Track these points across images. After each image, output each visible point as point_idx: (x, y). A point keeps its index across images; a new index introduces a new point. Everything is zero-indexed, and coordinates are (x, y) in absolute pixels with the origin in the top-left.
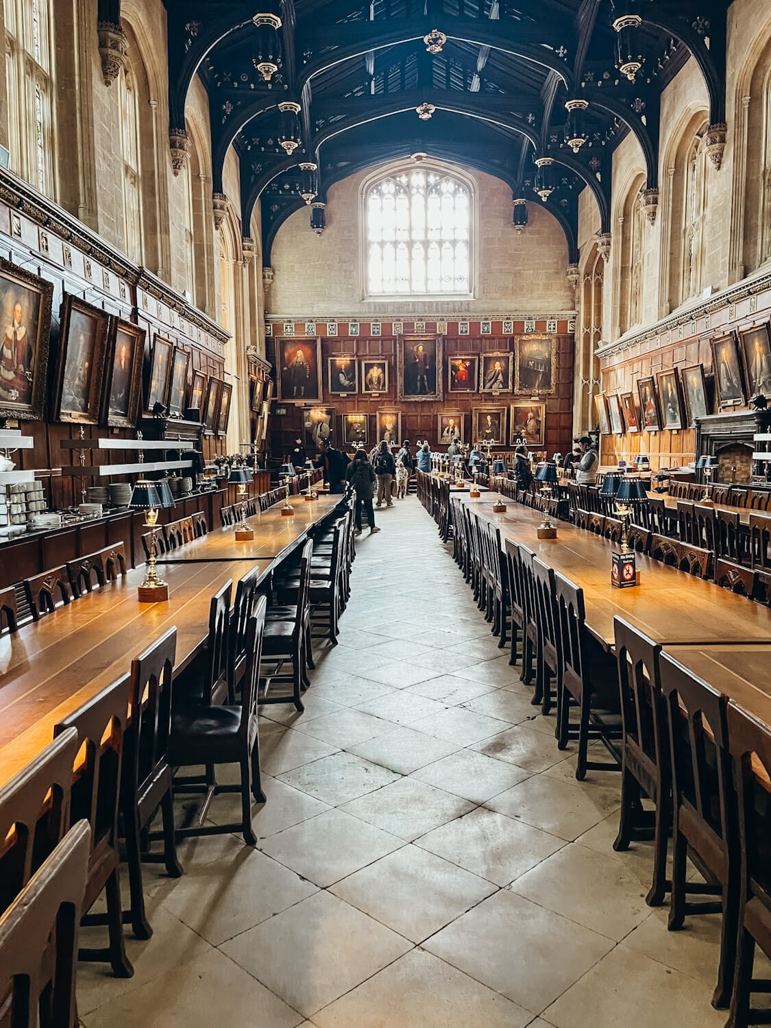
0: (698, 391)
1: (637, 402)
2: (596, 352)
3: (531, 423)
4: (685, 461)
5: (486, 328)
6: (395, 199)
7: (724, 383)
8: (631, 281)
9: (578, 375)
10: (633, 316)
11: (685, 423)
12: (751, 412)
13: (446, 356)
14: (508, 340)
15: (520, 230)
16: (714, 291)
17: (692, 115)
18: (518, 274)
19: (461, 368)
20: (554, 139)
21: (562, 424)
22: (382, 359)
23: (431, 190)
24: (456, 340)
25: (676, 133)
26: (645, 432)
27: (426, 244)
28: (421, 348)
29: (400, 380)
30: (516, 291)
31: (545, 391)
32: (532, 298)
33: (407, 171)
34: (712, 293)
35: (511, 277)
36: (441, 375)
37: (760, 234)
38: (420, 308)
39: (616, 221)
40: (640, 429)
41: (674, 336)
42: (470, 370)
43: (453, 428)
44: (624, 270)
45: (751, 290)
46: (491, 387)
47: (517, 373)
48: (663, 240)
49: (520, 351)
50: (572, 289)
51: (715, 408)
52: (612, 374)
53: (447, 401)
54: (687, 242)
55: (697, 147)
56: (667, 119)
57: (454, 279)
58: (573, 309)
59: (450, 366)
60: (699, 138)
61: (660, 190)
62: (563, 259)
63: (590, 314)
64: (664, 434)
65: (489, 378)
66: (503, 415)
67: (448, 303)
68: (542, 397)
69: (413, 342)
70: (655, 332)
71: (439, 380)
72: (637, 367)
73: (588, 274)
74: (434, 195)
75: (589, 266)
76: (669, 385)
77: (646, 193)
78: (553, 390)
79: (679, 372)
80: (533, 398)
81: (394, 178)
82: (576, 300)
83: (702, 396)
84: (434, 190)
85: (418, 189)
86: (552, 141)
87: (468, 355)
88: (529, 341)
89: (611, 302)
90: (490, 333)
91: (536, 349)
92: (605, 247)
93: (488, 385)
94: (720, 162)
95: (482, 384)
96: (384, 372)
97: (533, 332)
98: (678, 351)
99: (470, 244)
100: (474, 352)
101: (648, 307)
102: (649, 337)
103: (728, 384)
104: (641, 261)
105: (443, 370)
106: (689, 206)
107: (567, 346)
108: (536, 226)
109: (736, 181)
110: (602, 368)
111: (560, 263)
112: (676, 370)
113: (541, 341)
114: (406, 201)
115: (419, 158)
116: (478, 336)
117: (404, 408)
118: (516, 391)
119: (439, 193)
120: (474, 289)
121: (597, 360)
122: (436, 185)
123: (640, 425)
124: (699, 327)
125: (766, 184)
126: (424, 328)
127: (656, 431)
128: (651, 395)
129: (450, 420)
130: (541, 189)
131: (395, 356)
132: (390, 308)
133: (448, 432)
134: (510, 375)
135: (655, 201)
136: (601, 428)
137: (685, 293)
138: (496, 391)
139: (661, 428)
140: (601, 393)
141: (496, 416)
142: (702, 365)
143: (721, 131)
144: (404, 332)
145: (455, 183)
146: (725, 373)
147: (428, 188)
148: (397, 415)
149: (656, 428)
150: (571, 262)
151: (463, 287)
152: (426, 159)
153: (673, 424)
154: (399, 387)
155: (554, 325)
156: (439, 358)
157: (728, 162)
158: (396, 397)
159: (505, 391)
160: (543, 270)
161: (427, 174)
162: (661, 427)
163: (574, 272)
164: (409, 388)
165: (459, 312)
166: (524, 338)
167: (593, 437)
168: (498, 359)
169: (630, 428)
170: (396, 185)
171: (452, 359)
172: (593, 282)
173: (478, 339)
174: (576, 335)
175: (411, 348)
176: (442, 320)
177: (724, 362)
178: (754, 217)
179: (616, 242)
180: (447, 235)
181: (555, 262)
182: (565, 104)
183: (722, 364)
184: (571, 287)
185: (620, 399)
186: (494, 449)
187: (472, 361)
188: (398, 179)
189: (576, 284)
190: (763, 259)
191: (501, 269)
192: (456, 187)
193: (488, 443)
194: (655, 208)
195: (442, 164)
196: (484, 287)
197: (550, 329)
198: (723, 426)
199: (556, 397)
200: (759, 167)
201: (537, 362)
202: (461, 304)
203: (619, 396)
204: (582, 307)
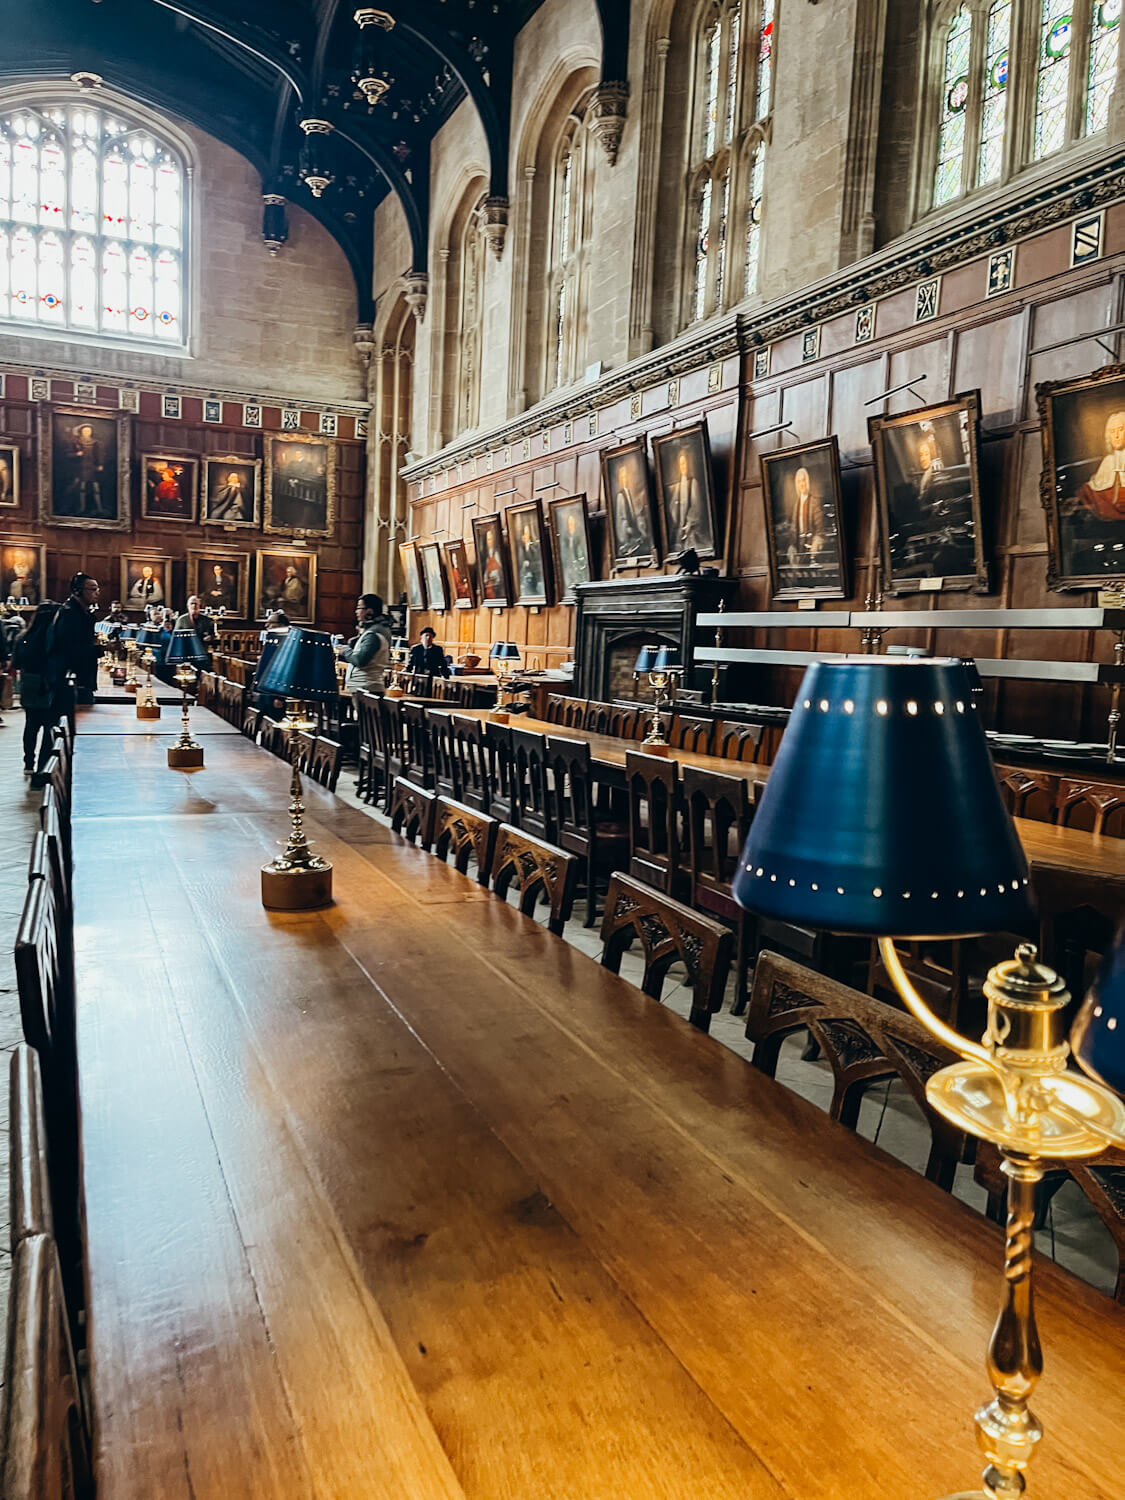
0: (577, 543)
1: (471, 558)
2: (403, 470)
3: (293, 585)
4: (551, 661)
5: (212, 412)
6: (39, 150)
7: (623, 528)
8: (459, 356)
9: (372, 510)
10: (463, 415)
11: (553, 595)
12: (673, 578)
13: (137, 453)
14: (253, 438)
15: (273, 249)
16: (604, 370)
17: (567, 75)
18: (269, 326)
19: (166, 477)
20: (334, 90)
21: (345, 590)
22: (7, 443)
23: (111, 148)
24: (157, 425)
25: (540, 105)
26: (483, 608)
27: (100, 242)
28: (87, 432)
29: (44, 487)
30: (268, 355)
31: (316, 533)
32: (294, 371)
33: (66, 104)
34: (601, 373)
35: (258, 330)
36: (127, 486)
37: (678, 280)
38: (86, 358)
39: (437, 255)
40: (475, 605)
41: (534, 447)
42: (184, 481)
43: (151, 582)
44: (449, 337)
45: (671, 368)
46: (221, 516)
47: (269, 497)
48: (516, 286)
49: (274, 459)
50: (363, 364)
51: (605, 568)
52: (428, 509)
53: (139, 532)
54: (553, 297)
55: (571, 136)
56: (524, 80)
57: (154, 316)
58: (365, 399)
59: (144, 471)
60: (576, 120)
61: (512, 201)
62: (349, 312)
63: (392, 412)
64: (515, 612)
65: (218, 500)
66: (244, 568)
67: (141, 357)
68: (310, 541)
69: (71, 420)
70: (502, 439)
71: (125, 494)
72: (469, 498)
73: (389, 344)
74: (115, 157)
75: (391, 330)
76: (526, 529)
77: (489, 203)
78: (329, 532)
79: (545, 506)
80: (295, 543)
81: (39, 110)
82: (370, 386)
83: (583, 550)
84: (116, 149)
85: (84, 140)
86: (331, 93)
87: (180, 455)
88: (289, 444)
89: (427, 388)
90: (220, 421)
91: (300, 459)
92: (418, 295)
93: (216, 512)
94: (616, 151)
95: (205, 509)
96: (10, 467)
97: (295, 430)
98: (540, 473)
99: (183, 257)
100: (190, 451)
101: (491, 397)
102: (494, 448)
103: (629, 530)
104: (476, 325)
105: (131, 475)
106: (557, 236)
107: (353, 458)
108: (302, 249)
109: (642, 184)
110: (411, 498)
111: (344, 319)
112: (539, 502)
113: (310, 447)
114: (60, 158)
115: (88, 83)
116: (199, 424)
117: (53, 536)
118: (267, 527)
119: (128, 157)
120: (192, 339)
121: (403, 485)
122: (121, 140)
123: (476, 596)
124: (579, 429)
125: (690, 198)
126: (94, 396)
127: (502, 608)
128: (495, 548)
129: (145, 569)
130: (311, 174)
131: (35, 440)
132: (24, 349)
133: (140, 589)
134: (256, 499)
135: (504, 220)
136: (409, 599)
137: (551, 380)
138: (230, 525)
139: (511, 604)
140: (410, 541)
141: (231, 568)
142: (584, 496)
143: (619, 94)
144: (53, 396)
145: (158, 145)
146: (624, 512)
147: (106, 144)
148: (37, 550)
149: (503, 602)
150: (362, 320)
151: (171, 332)
152: (99, 88)
153: (531, 597)
154: (41, 499)
155: (333, 422)
156: (124, 453)
157: (631, 151)
158: (36, 517)
159: (247, 525)
160: (315, 325)
161: (103, 118)
162: (512, 600)
163: (366, 337)
164: (63, 503)
165: (163, 376)
166: (281, 437)
167: (396, 615)
168: (234, 468)
169: (458, 601)
170: (42, 124)
171: (149, 460)
172: (397, 359)
173: (199, 429)
174: (369, 445)
175: (68, 429)
176: (130, 386)
177: (623, 492)
178: (669, 251)
179: (437, 290)
180: (143, 236)
181: (336, 317)
182: (354, 14)
183: (620, 495)
184: (360, 362)
185: (442, 552)
186: (225, 624)
187: (187, 467)
188: (46, 115)
189: (369, 358)
190: (683, 326)
191: (241, 312)
192: (159, 151)
193: (215, 613)
194: (503, 231)
195: (132, 105)
196: (209, 338)
197: (326, 428)
198: (624, 601)
199: (334, 543)
200: (679, 169)
201: (303, 486)
202: (167, 362)
203: (441, 546)
204: (378, 398)
